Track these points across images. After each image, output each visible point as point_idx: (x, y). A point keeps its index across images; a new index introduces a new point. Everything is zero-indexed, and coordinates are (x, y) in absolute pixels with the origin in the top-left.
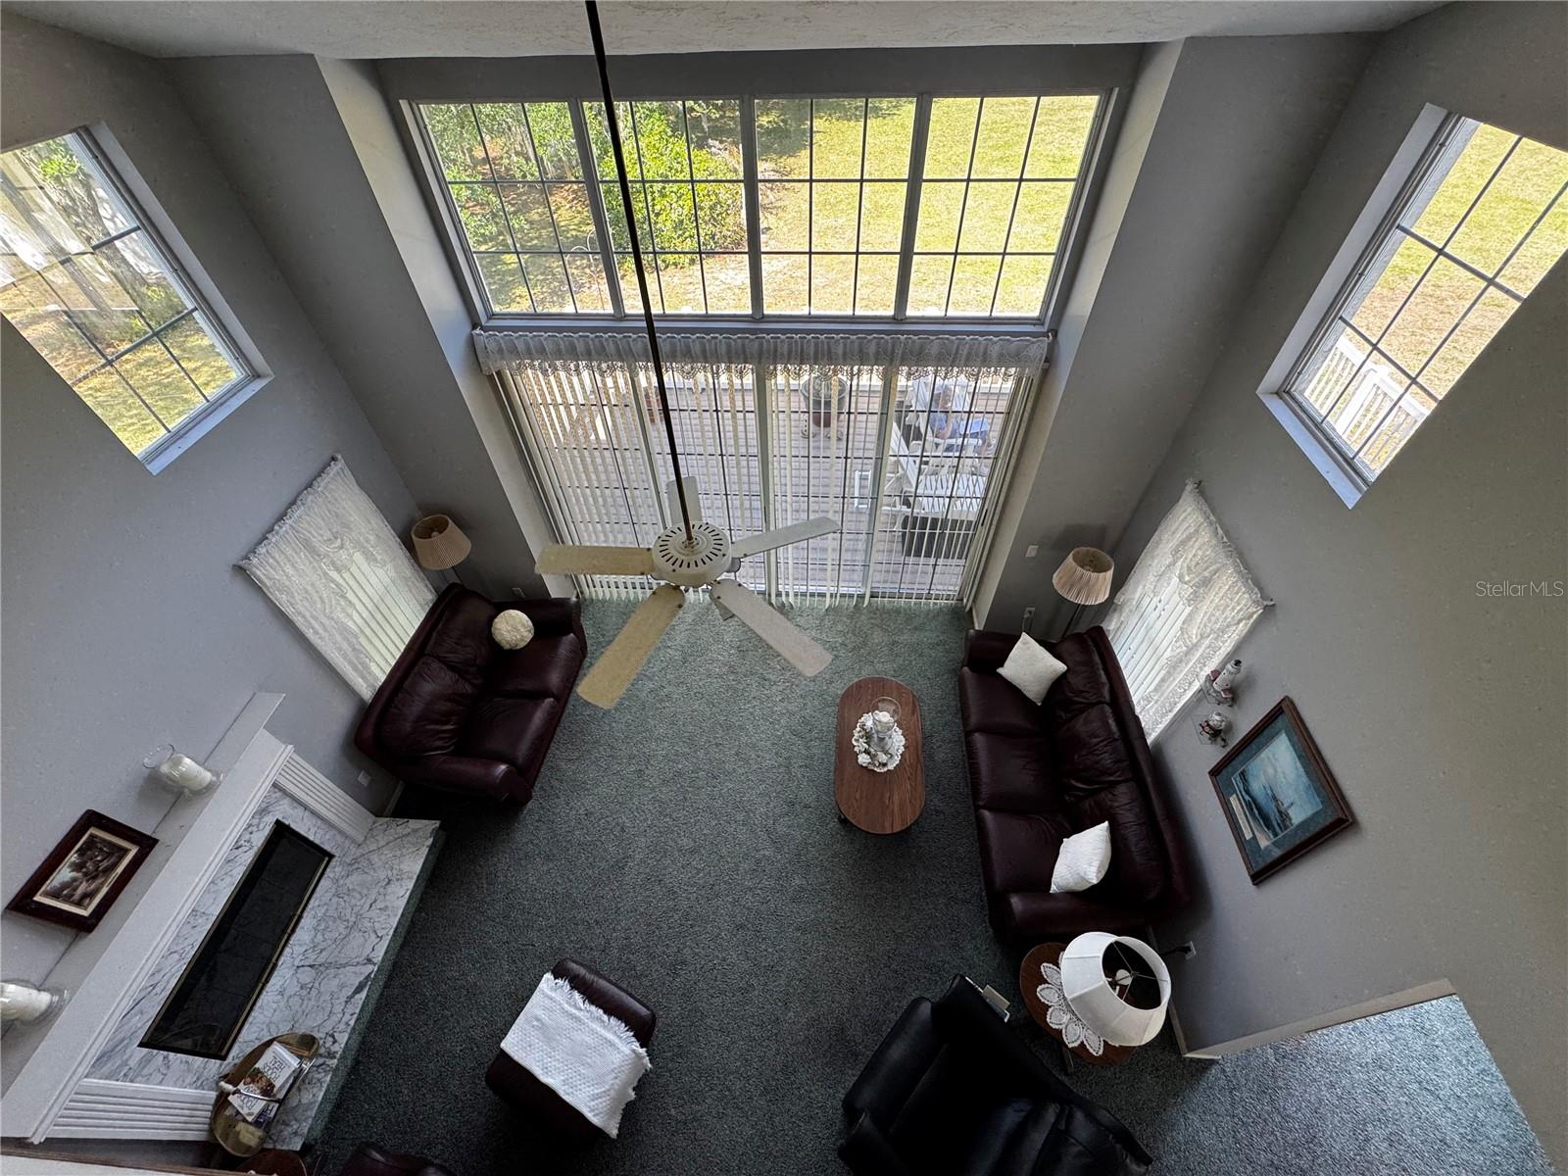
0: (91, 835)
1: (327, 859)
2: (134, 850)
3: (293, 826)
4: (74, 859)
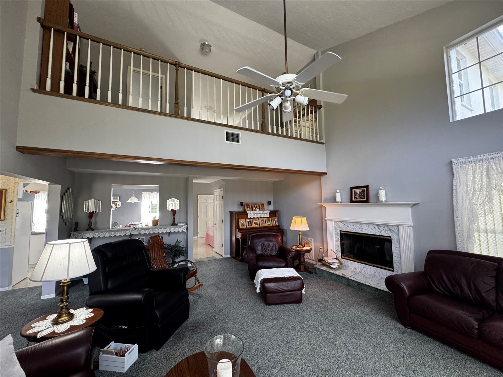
0: (365, 190)
1: (391, 269)
2: (365, 200)
3: (392, 244)
4: (361, 190)
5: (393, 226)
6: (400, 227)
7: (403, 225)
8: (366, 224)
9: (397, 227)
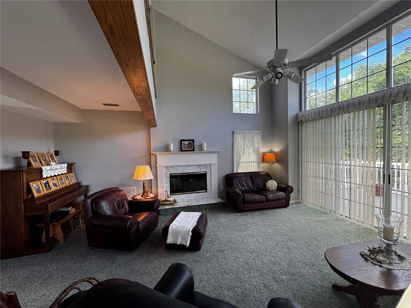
0: (191, 142)
1: (206, 191)
3: (207, 176)
4: (188, 143)
5: (208, 165)
6: (212, 165)
7: (213, 164)
8: (191, 166)
9: (210, 165)
